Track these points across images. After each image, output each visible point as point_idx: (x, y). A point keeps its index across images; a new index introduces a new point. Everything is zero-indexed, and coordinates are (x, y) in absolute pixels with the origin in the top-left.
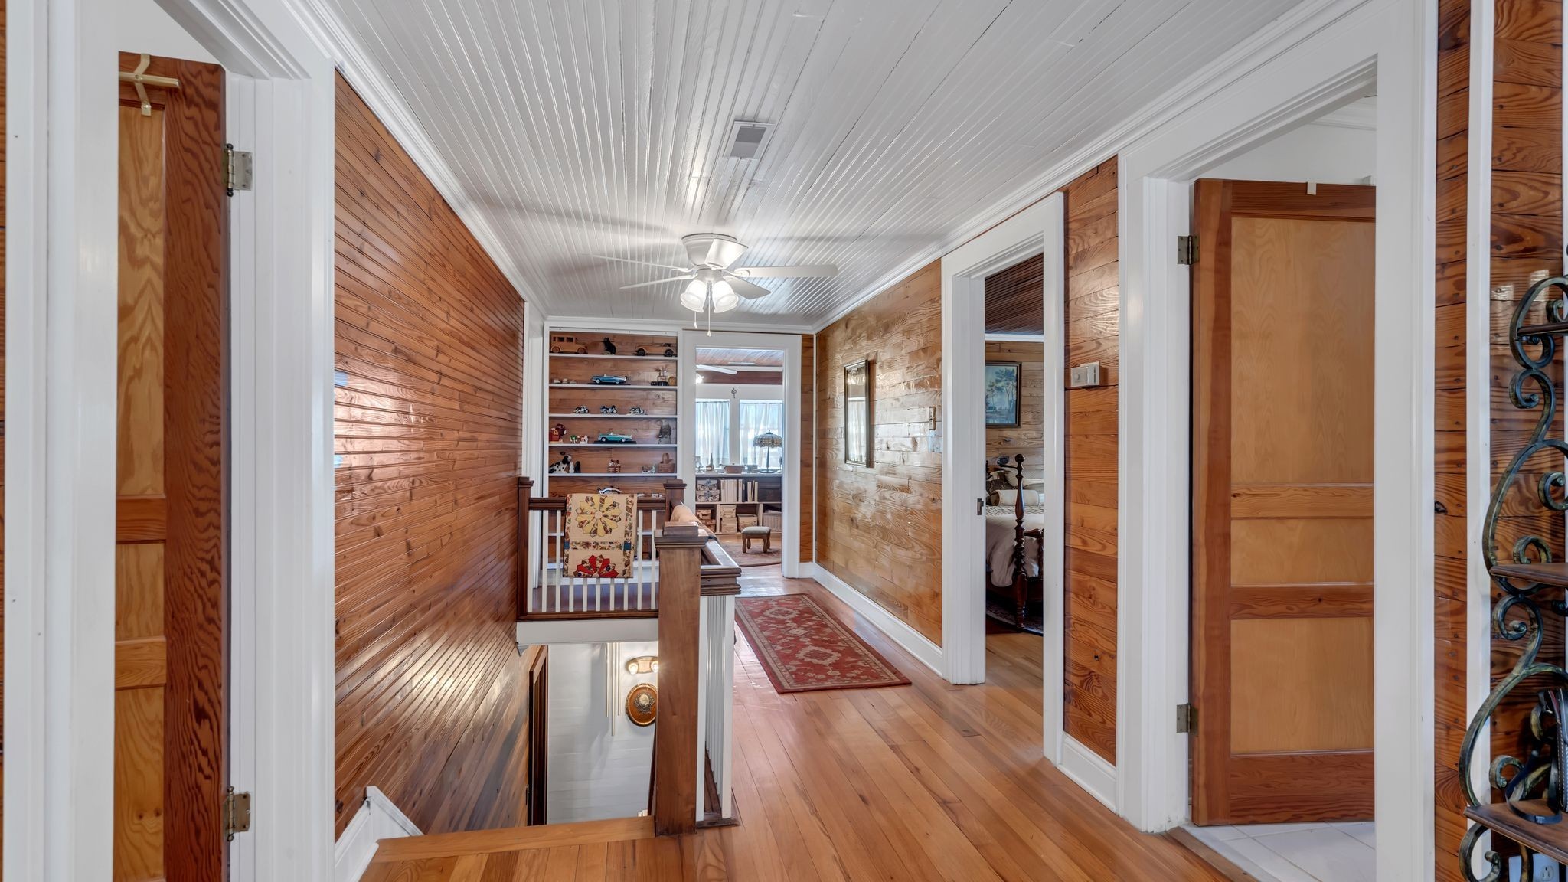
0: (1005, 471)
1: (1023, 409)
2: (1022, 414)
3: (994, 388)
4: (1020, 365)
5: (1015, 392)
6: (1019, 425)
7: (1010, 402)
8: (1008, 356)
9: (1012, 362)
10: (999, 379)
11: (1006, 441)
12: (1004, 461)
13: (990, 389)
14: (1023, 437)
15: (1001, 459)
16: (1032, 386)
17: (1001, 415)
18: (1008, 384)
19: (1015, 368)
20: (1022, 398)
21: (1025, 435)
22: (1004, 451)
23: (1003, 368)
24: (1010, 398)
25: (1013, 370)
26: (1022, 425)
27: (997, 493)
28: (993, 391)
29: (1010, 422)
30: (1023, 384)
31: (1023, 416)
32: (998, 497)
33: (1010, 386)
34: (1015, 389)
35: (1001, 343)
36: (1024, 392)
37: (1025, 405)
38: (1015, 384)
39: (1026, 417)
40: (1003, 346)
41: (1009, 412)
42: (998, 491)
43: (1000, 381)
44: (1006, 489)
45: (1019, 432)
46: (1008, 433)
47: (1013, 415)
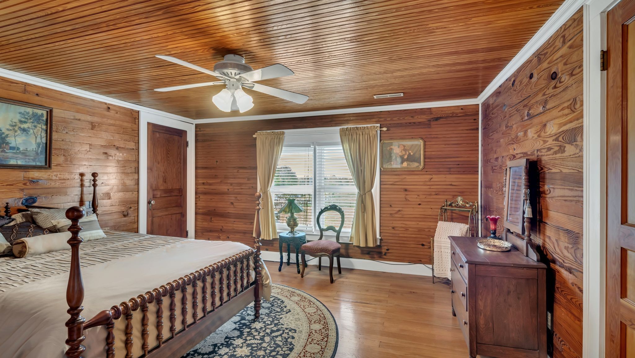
0: (32, 212)
1: (53, 152)
2: (53, 157)
3: (16, 128)
4: (51, 111)
5: (44, 134)
6: (50, 166)
7: (39, 145)
8: (36, 100)
9: (41, 106)
10: (23, 120)
11: (33, 181)
12: (30, 201)
13: (11, 128)
14: (54, 178)
15: (27, 200)
16: (64, 132)
17: (26, 156)
18: (35, 127)
19: (45, 113)
20: (53, 141)
21: (56, 176)
22: (32, 192)
23: (30, 110)
24: (39, 140)
25: (42, 114)
26: (52, 167)
27: (23, 242)
28: (16, 132)
29: (38, 164)
30: (54, 128)
31: (53, 158)
32: (25, 247)
33: (38, 128)
34: (45, 132)
35: (26, 84)
36: (55, 136)
37: (56, 149)
38: (44, 127)
39: (55, 160)
40: (28, 89)
41: (37, 154)
42: (23, 239)
43: (25, 122)
44: (34, 235)
45: (49, 173)
46: (35, 174)
47: (43, 157)
